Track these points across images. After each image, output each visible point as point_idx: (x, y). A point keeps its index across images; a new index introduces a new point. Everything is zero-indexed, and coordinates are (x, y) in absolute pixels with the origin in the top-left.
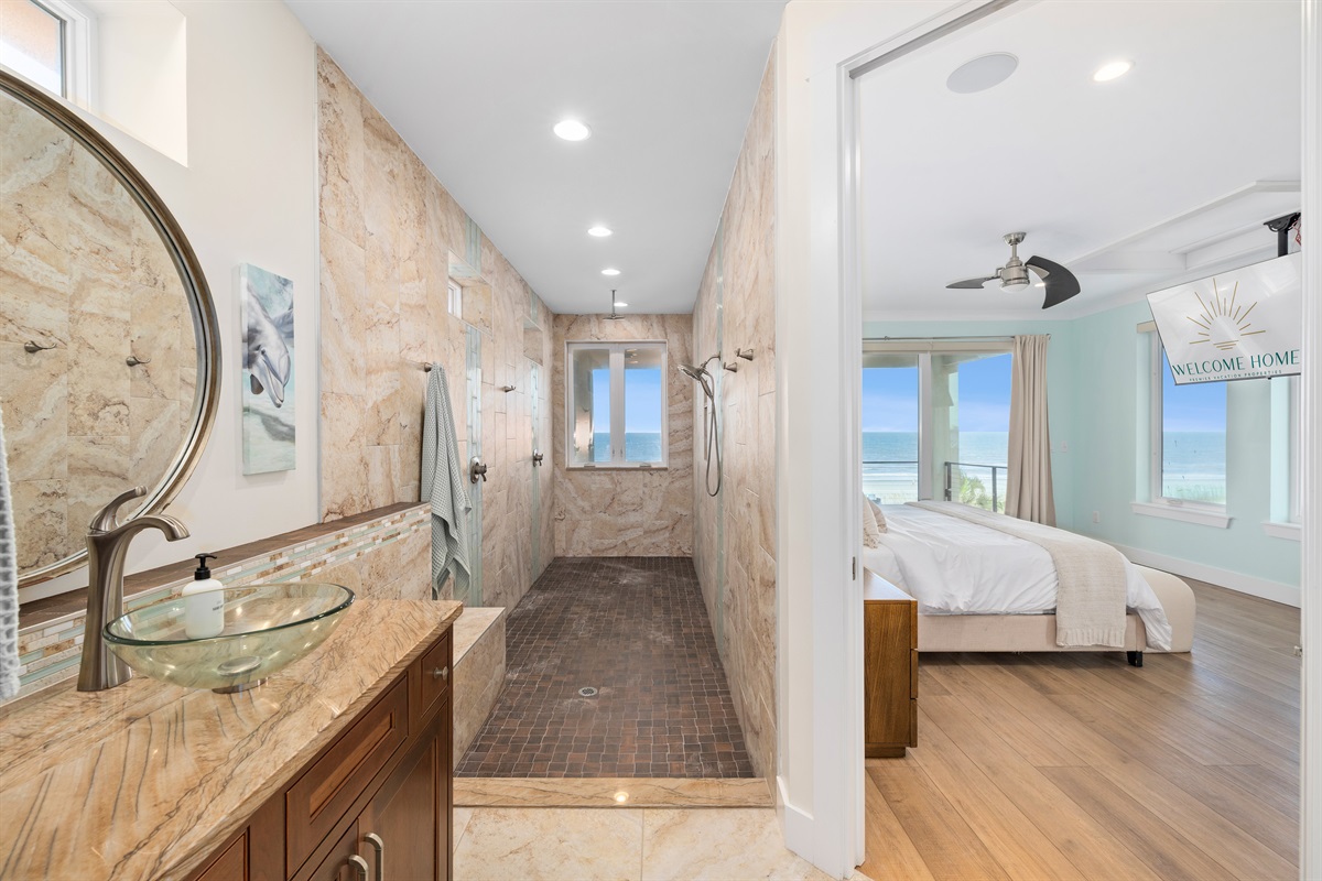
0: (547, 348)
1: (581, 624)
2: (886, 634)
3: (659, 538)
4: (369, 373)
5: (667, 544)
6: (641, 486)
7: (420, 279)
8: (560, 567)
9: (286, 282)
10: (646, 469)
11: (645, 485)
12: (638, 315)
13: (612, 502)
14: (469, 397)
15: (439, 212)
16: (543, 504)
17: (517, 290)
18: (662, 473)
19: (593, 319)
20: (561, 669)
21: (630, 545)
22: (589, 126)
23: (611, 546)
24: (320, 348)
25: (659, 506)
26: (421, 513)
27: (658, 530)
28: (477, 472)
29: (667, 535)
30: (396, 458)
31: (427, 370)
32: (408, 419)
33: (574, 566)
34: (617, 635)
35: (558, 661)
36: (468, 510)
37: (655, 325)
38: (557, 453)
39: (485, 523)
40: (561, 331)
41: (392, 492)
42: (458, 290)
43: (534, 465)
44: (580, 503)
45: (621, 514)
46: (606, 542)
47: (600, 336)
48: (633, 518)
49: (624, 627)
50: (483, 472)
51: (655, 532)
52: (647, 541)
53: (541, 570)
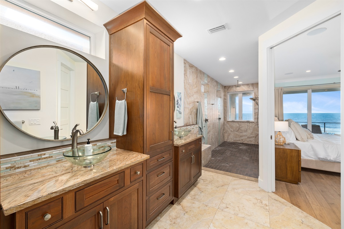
0: (222, 94)
1: (228, 153)
2: (292, 156)
3: (252, 139)
4: (190, 104)
5: (254, 141)
6: (247, 126)
7: (197, 87)
8: (225, 143)
9: (181, 93)
10: (248, 122)
11: (248, 126)
12: (246, 84)
13: (239, 130)
14: (205, 107)
15: (200, 75)
16: (221, 129)
17: (215, 84)
18: (252, 123)
19: (234, 87)
20: (222, 159)
21: (243, 140)
22: (226, 58)
23: (238, 140)
24: (184, 101)
25: (252, 131)
26: (197, 126)
27: (251, 137)
28: (206, 120)
29: (254, 139)
30: (193, 117)
31: (198, 102)
32: (195, 111)
33: (229, 143)
34: (236, 156)
35: (222, 158)
36: (205, 127)
37: (250, 86)
38: (225, 118)
39: (208, 130)
40: (226, 90)
41: (193, 122)
42: (203, 86)
43: (219, 120)
44: (231, 129)
45: (241, 132)
46: (237, 139)
47: (236, 90)
48: (244, 134)
49: (238, 155)
50: (208, 120)
51: (250, 138)
52: (248, 140)
53: (221, 143)
